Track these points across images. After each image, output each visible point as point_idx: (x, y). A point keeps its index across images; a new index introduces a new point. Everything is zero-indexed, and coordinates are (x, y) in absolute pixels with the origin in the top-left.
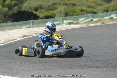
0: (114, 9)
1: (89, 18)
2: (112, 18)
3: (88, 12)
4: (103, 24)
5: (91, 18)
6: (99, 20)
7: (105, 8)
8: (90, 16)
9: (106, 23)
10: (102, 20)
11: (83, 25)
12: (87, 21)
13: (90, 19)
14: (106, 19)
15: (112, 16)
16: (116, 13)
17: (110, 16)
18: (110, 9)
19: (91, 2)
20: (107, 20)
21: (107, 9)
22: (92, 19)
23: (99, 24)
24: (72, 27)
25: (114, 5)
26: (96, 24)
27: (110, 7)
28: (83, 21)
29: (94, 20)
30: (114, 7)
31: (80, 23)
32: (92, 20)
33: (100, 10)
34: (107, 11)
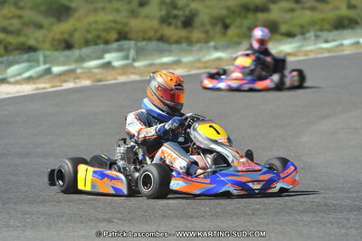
0: (89, 37)
2: (108, 65)
3: (10, 48)
4: (100, 81)
5: (45, 63)
6: (72, 71)
7: (62, 33)
8: (41, 59)
9: (109, 78)
10: (79, 71)
12: (34, 75)
13: (42, 67)
15: (108, 57)
16: (119, 49)
17: (102, 57)
18: (77, 37)
19: (5, 17)
20: (96, 71)
21: (66, 36)
22: (47, 66)
23: (87, 83)
24: (8, 93)
25: (90, 24)
26: (75, 83)
27: (75, 30)
28: (20, 74)
29: (56, 69)
30: (88, 31)
31: (12, 80)
32: (48, 71)
33: (44, 41)
34: (68, 46)
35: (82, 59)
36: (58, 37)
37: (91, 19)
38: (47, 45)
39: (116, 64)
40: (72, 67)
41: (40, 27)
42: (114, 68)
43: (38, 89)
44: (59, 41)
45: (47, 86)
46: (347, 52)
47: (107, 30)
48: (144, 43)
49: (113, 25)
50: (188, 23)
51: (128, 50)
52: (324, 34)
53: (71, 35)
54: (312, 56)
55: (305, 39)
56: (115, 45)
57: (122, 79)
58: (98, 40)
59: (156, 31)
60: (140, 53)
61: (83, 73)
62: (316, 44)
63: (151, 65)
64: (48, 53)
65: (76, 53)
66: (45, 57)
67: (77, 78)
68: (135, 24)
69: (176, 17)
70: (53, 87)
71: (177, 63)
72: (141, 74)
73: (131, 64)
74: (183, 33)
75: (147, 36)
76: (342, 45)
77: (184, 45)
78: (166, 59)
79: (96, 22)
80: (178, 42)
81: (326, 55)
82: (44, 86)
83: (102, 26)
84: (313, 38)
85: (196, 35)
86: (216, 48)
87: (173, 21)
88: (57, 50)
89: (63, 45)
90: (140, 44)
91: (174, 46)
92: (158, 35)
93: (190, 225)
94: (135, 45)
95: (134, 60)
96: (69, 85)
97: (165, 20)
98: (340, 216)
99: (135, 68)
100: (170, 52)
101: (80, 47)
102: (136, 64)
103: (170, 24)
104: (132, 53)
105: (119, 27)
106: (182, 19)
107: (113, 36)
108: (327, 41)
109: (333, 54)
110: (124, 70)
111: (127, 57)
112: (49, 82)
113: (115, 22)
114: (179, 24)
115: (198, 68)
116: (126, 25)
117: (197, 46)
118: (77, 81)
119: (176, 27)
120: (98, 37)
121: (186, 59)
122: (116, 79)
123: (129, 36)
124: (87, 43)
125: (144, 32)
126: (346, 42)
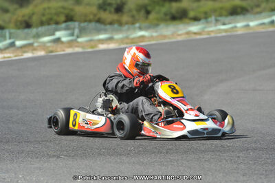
0: (44, 19)
1: (5, 39)
2: (58, 40)
4: (52, 52)
5: (10, 38)
6: (31, 45)
7: (23, 16)
8: (7, 35)
9: (59, 50)
10: (36, 44)
11: (6, 55)
12: (2, 48)
13: (8, 41)
14: (44, 43)
15: (58, 34)
16: (67, 29)
17: (53, 34)
18: (35, 19)
20: (49, 44)
21: (26, 18)
22: (11, 41)
23: (42, 53)
25: (45, 9)
26: (33, 53)
27: (33, 14)
29: (18, 43)
30: (43, 15)
32: (12, 45)
33: (10, 22)
34: (28, 25)
35: (38, 36)
36: (20, 19)
37: (45, 5)
38: (12, 25)
39: (64, 39)
40: (30, 41)
41: (6, 11)
42: (62, 42)
43: (4, 58)
44: (21, 22)
45: (12, 55)
46: (240, 32)
47: (58, 14)
48: (86, 24)
49: (62, 10)
50: (119, 9)
51: (74, 29)
52: (222, 19)
53: (30, 17)
54: (213, 35)
55: (207, 22)
56: (63, 25)
57: (69, 51)
58: (51, 22)
59: (95, 15)
60: (83, 31)
61: (39, 46)
62: (216, 25)
63: (91, 40)
64: (13, 31)
65: (34, 31)
66: (10, 34)
67: (35, 49)
68: (79, 10)
69: (110, 5)
70: (16, 56)
71: (111, 39)
72: (83, 47)
73: (75, 40)
74: (115, 17)
75: (88, 19)
76: (236, 27)
77: (116, 26)
78: (102, 36)
79: (49, 8)
80: (111, 23)
81: (224, 34)
82: (9, 55)
83: (53, 11)
84: (214, 21)
85: (125, 18)
86: (140, 29)
87: (108, 8)
88: (19, 28)
89: (24, 25)
90: (82, 25)
91: (108, 27)
92: (96, 18)
93: (118, 160)
94: (79, 25)
95: (78, 37)
96: (28, 55)
97: (102, 7)
98: (232, 154)
99: (78, 42)
100: (105, 31)
101: (37, 26)
102: (80, 40)
103: (105, 10)
104: (76, 31)
105: (66, 12)
106: (115, 6)
107: (62, 18)
108: (224, 24)
109: (229, 34)
110: (70, 44)
111: (72, 35)
112: (13, 53)
113: (64, 8)
114: (113, 10)
115: (127, 43)
116: (72, 10)
117: (126, 27)
118: (34, 52)
119: (110, 12)
120: (51, 19)
121: (118, 36)
122: (64, 51)
123: (75, 19)
124: (42, 24)
125: (86, 15)
126: (239, 25)
